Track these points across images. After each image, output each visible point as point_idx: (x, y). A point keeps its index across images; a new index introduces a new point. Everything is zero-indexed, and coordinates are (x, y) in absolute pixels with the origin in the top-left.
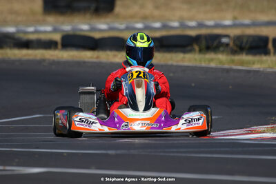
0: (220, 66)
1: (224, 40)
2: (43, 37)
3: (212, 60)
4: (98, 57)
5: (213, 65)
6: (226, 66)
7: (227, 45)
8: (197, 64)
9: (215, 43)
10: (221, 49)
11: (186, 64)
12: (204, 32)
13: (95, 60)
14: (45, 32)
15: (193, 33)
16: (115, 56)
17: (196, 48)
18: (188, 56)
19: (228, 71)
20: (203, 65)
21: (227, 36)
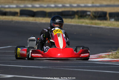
0: (86, 25)
1: (88, 13)
2: (12, 10)
3: (83, 22)
4: (35, 20)
5: (83, 24)
6: (89, 25)
7: (89, 15)
8: (77, 24)
9: (85, 14)
10: (87, 17)
11: (72, 24)
12: (80, 9)
13: (34, 21)
14: (13, 8)
15: (75, 10)
16: (42, 20)
17: (76, 16)
18: (73, 20)
19: (90, 27)
20: (80, 24)
21: (90, 11)
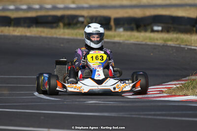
1: (81, 19)
7: (83, 23)
9: (75, 21)
10: (79, 25)
17: (61, 24)
21: (83, 16)
